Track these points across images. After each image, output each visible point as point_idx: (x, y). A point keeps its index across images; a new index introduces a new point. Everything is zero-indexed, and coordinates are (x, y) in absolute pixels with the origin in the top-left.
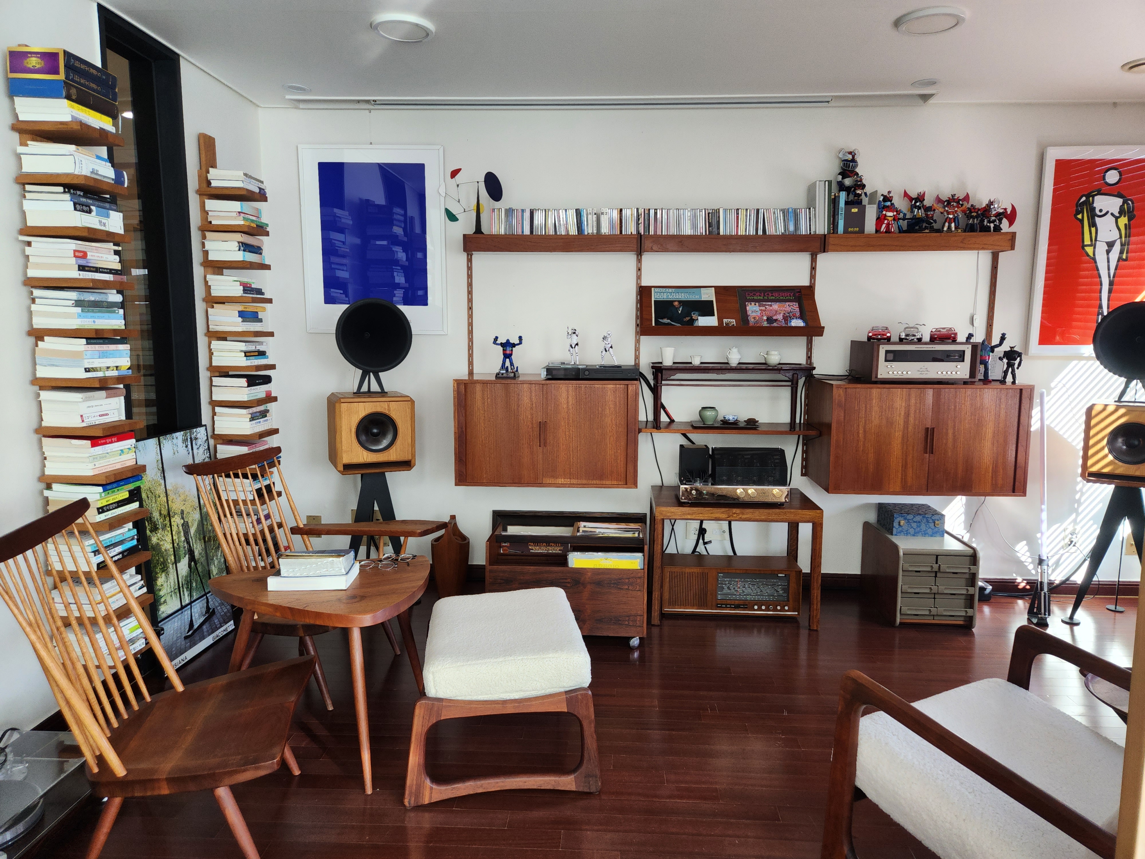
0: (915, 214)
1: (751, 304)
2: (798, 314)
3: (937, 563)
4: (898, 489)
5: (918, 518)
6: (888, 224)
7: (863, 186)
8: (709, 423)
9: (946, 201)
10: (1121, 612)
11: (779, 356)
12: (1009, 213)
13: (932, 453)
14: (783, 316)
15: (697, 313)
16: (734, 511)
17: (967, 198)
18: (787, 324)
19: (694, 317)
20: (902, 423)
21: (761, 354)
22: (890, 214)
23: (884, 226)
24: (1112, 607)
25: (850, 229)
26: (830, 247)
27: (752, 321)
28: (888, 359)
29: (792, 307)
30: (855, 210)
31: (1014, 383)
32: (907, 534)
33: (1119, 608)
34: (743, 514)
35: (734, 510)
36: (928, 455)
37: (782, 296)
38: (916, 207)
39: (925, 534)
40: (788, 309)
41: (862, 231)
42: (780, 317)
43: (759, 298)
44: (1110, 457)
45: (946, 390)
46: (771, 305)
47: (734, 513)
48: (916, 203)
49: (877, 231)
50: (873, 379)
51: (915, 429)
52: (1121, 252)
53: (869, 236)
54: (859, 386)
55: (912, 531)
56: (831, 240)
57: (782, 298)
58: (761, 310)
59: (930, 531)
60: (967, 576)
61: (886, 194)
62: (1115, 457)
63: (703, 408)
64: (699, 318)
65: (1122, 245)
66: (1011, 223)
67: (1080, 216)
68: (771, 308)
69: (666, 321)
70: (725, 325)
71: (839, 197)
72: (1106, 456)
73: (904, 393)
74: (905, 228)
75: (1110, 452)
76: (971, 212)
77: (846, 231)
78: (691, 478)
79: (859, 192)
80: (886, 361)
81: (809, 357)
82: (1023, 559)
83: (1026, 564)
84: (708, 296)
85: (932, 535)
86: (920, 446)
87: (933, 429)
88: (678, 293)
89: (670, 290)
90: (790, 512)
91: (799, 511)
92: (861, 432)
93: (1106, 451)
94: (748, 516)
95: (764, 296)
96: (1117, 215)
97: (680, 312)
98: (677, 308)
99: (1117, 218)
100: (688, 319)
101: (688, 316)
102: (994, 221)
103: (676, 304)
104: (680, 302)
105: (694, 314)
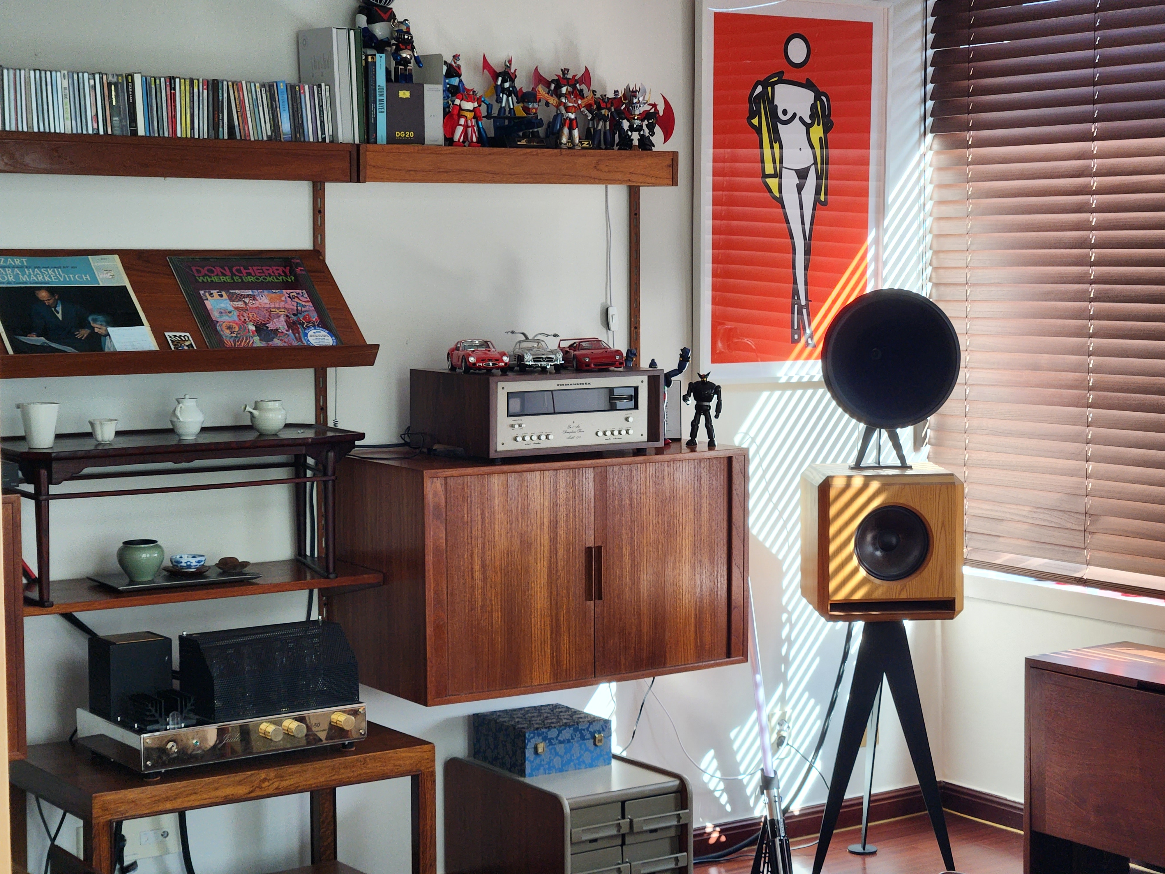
0: (503, 105)
1: (211, 294)
2: (314, 317)
3: (623, 817)
4: (547, 679)
5: (567, 734)
6: (466, 127)
7: (409, 44)
8: (146, 578)
9: (553, 81)
10: (874, 853)
11: (283, 412)
12: (661, 114)
13: (600, 598)
14: (286, 321)
15: (100, 318)
16: (263, 776)
17: (586, 77)
18: (299, 339)
19: (98, 328)
20: (546, 540)
21: (249, 409)
22: (468, 106)
23: (459, 130)
24: (858, 848)
25: (398, 134)
26: (369, 172)
27: (226, 335)
28: (511, 410)
29: (296, 300)
30: (404, 94)
31: (711, 445)
32: (550, 769)
33: (869, 848)
34: (281, 777)
35: (263, 774)
36: (592, 602)
37: (270, 275)
38: (503, 90)
39: (579, 765)
40: (292, 305)
41: (420, 139)
42: (280, 324)
43: (223, 279)
44: (861, 572)
45: (616, 468)
46: (253, 298)
47: (265, 780)
48: (504, 81)
49: (449, 141)
50: (492, 455)
51: (568, 551)
52: (818, 192)
53: (434, 149)
54: (470, 470)
55: (557, 761)
56: (370, 156)
57: (269, 279)
58: (237, 308)
59: (587, 757)
60: (672, 833)
61: (449, 60)
62: (869, 571)
63: (128, 544)
64: (110, 330)
65: (819, 177)
66: (667, 135)
67: (755, 121)
68: (256, 304)
69: (34, 339)
70: (172, 347)
71: (374, 63)
72: (855, 571)
73: (547, 480)
74: (491, 133)
75: (861, 561)
76: (599, 108)
77: (391, 139)
78: (157, 715)
79: (405, 54)
80: (509, 415)
81: (322, 409)
82: (711, 787)
83: (717, 794)
84: (108, 276)
85: (591, 766)
86: (579, 586)
87: (599, 548)
88: (38, 267)
89: (17, 261)
90: (374, 759)
91: (391, 753)
92: (477, 567)
93: (855, 561)
94: (292, 782)
95: (233, 275)
96: (809, 121)
97: (60, 316)
98: (49, 307)
99: (808, 126)
100: (84, 333)
101: (83, 327)
102: (639, 129)
103: (43, 295)
104: (52, 291)
105: (95, 321)
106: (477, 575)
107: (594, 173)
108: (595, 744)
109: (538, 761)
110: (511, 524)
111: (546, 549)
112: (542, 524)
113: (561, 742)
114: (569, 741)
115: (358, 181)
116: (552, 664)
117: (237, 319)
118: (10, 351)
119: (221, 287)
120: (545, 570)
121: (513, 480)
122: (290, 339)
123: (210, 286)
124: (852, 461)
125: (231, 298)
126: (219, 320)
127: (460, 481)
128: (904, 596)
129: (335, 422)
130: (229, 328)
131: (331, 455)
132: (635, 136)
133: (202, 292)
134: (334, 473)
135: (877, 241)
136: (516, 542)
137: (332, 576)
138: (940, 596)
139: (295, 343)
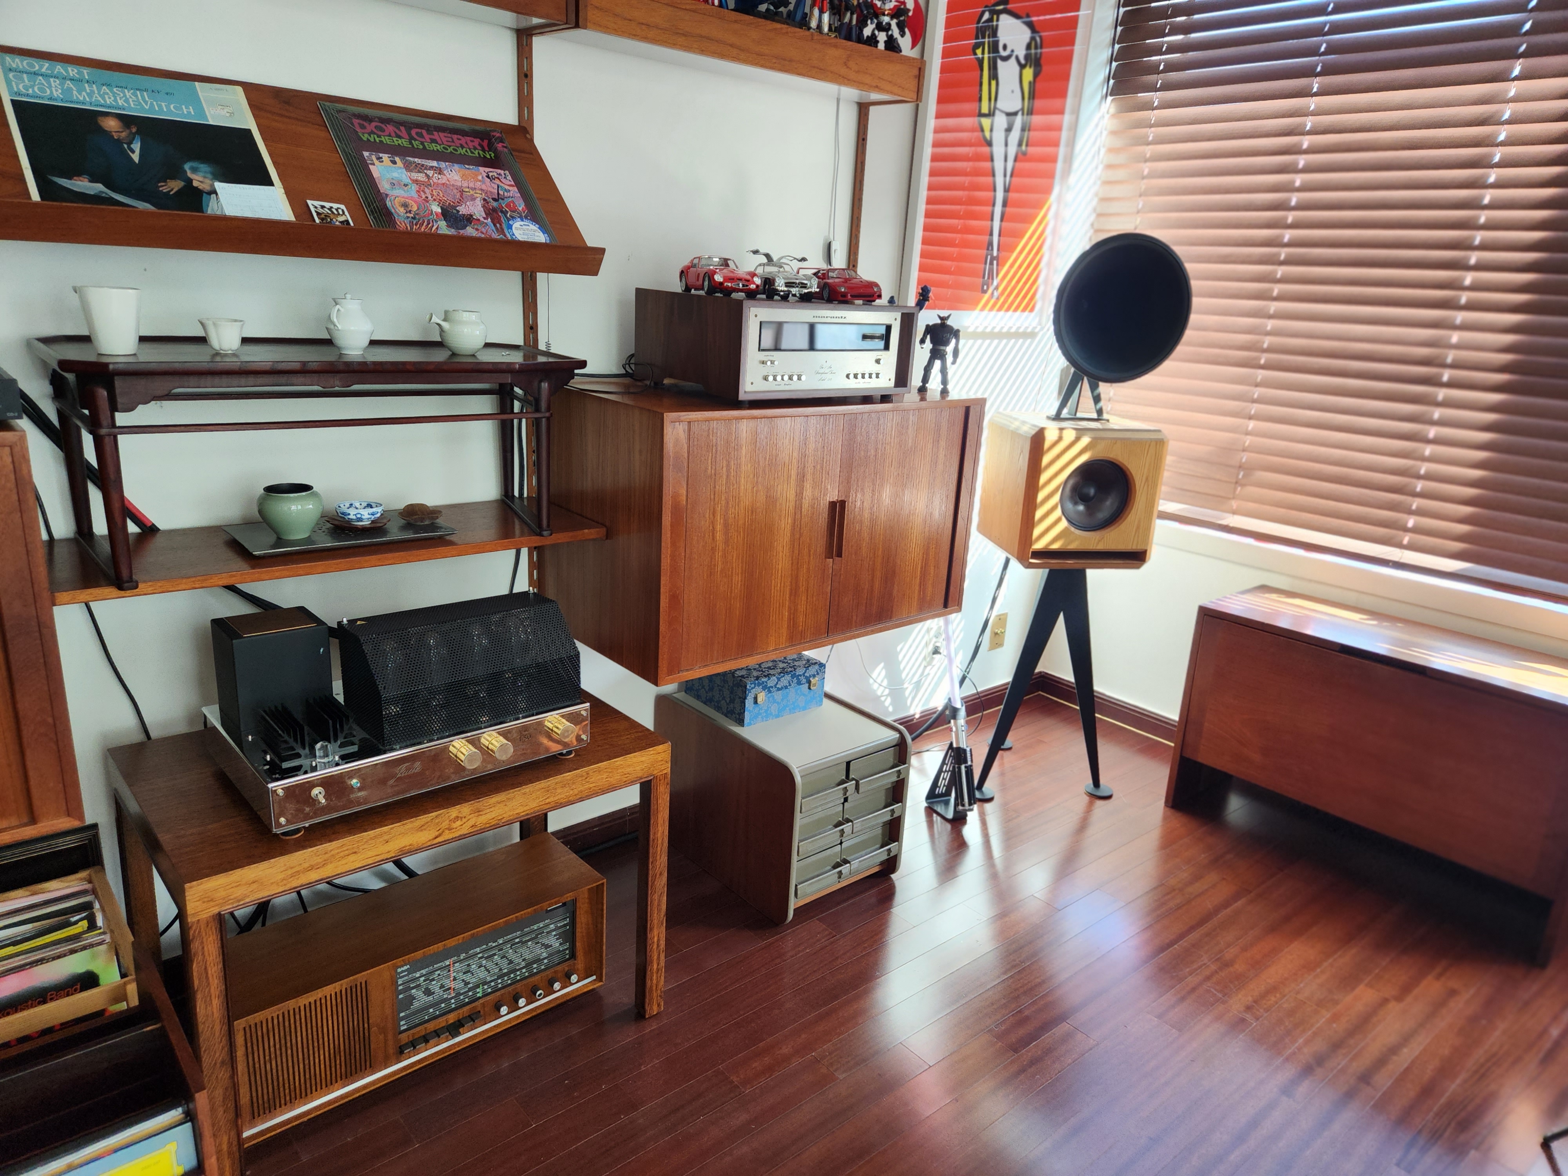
1: (379, 158)
2: (521, 206)
3: (848, 778)
4: (780, 643)
5: (785, 680)
8: (301, 537)
10: (1010, 749)
11: (482, 327)
12: (911, 13)
13: (840, 555)
14: (483, 206)
15: (204, 167)
16: (454, 814)
18: (502, 231)
19: (199, 180)
21: (435, 319)
27: (399, 212)
28: (763, 344)
29: (497, 181)
32: (767, 716)
34: (478, 812)
35: (454, 811)
36: (832, 560)
37: (462, 147)
39: (794, 709)
40: (491, 187)
42: (476, 209)
43: (397, 141)
44: (1064, 523)
45: (865, 416)
46: (440, 171)
50: (742, 396)
51: (813, 507)
52: (1021, 142)
54: (717, 414)
55: (774, 708)
57: (463, 151)
58: (416, 182)
59: (801, 701)
62: (1069, 522)
63: (273, 490)
64: (219, 186)
66: (917, 39)
67: (979, 54)
68: (443, 180)
69: (82, 185)
70: (317, 221)
72: (1058, 521)
73: (796, 427)
75: (1064, 512)
78: (298, 747)
80: (760, 350)
81: (532, 328)
82: (879, 693)
83: (883, 699)
84: (224, 112)
85: (804, 709)
86: (820, 543)
87: (843, 503)
88: (108, 85)
89: (72, 71)
90: (599, 771)
91: (619, 761)
92: (719, 527)
93: (1058, 512)
94: (493, 815)
95: (411, 138)
96: (1023, 61)
97: (136, 157)
98: (119, 142)
99: (1022, 67)
100: (174, 186)
101: (173, 178)
102: (886, 28)
103: (111, 124)
104: (126, 120)
105: (194, 170)
106: (719, 536)
107: (843, 71)
108: (809, 688)
109: (757, 710)
110: (758, 478)
111: (792, 504)
112: (789, 477)
113: (779, 689)
114: (786, 687)
115: (577, 26)
116: (789, 627)
117: (415, 195)
118: (35, 196)
119: (395, 151)
120: (789, 527)
121: (763, 426)
122: (490, 231)
123: (379, 148)
124: (1053, 412)
125: (408, 167)
126: (390, 193)
127: (705, 426)
128: (1101, 547)
129: (548, 345)
130: (405, 205)
131: (545, 385)
132: (882, 37)
133: (366, 154)
134: (548, 409)
135: (1059, 198)
136: (762, 497)
137: (545, 533)
138: (1134, 547)
139: (496, 236)
